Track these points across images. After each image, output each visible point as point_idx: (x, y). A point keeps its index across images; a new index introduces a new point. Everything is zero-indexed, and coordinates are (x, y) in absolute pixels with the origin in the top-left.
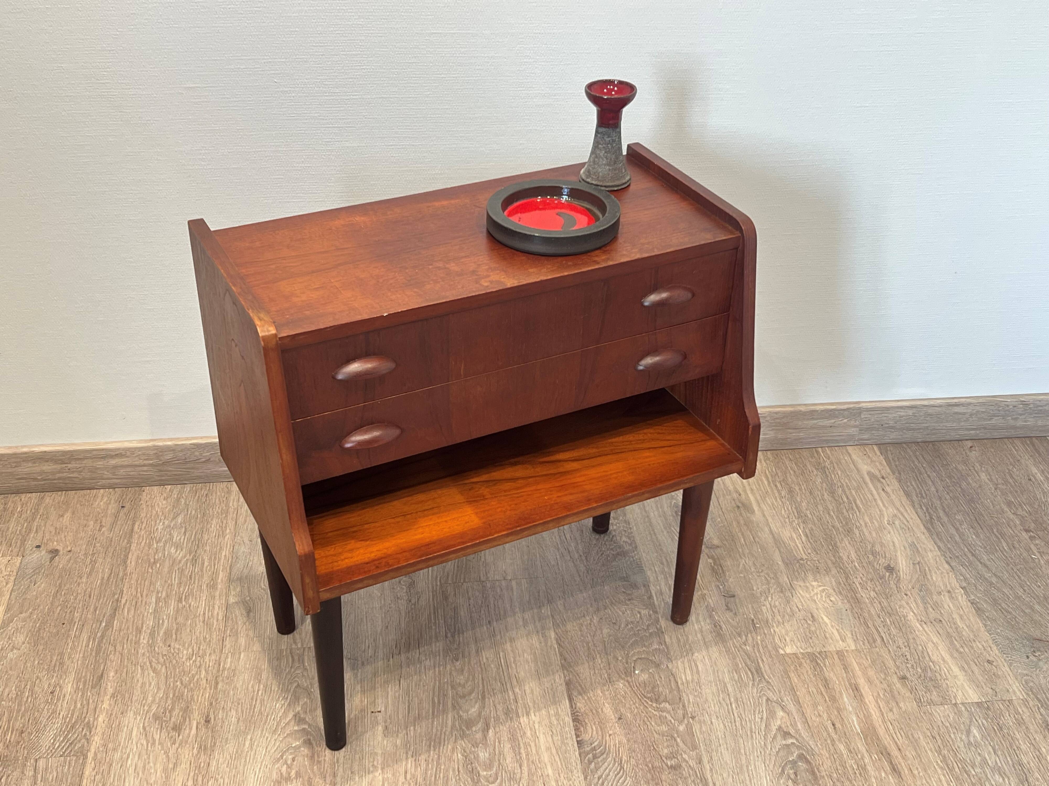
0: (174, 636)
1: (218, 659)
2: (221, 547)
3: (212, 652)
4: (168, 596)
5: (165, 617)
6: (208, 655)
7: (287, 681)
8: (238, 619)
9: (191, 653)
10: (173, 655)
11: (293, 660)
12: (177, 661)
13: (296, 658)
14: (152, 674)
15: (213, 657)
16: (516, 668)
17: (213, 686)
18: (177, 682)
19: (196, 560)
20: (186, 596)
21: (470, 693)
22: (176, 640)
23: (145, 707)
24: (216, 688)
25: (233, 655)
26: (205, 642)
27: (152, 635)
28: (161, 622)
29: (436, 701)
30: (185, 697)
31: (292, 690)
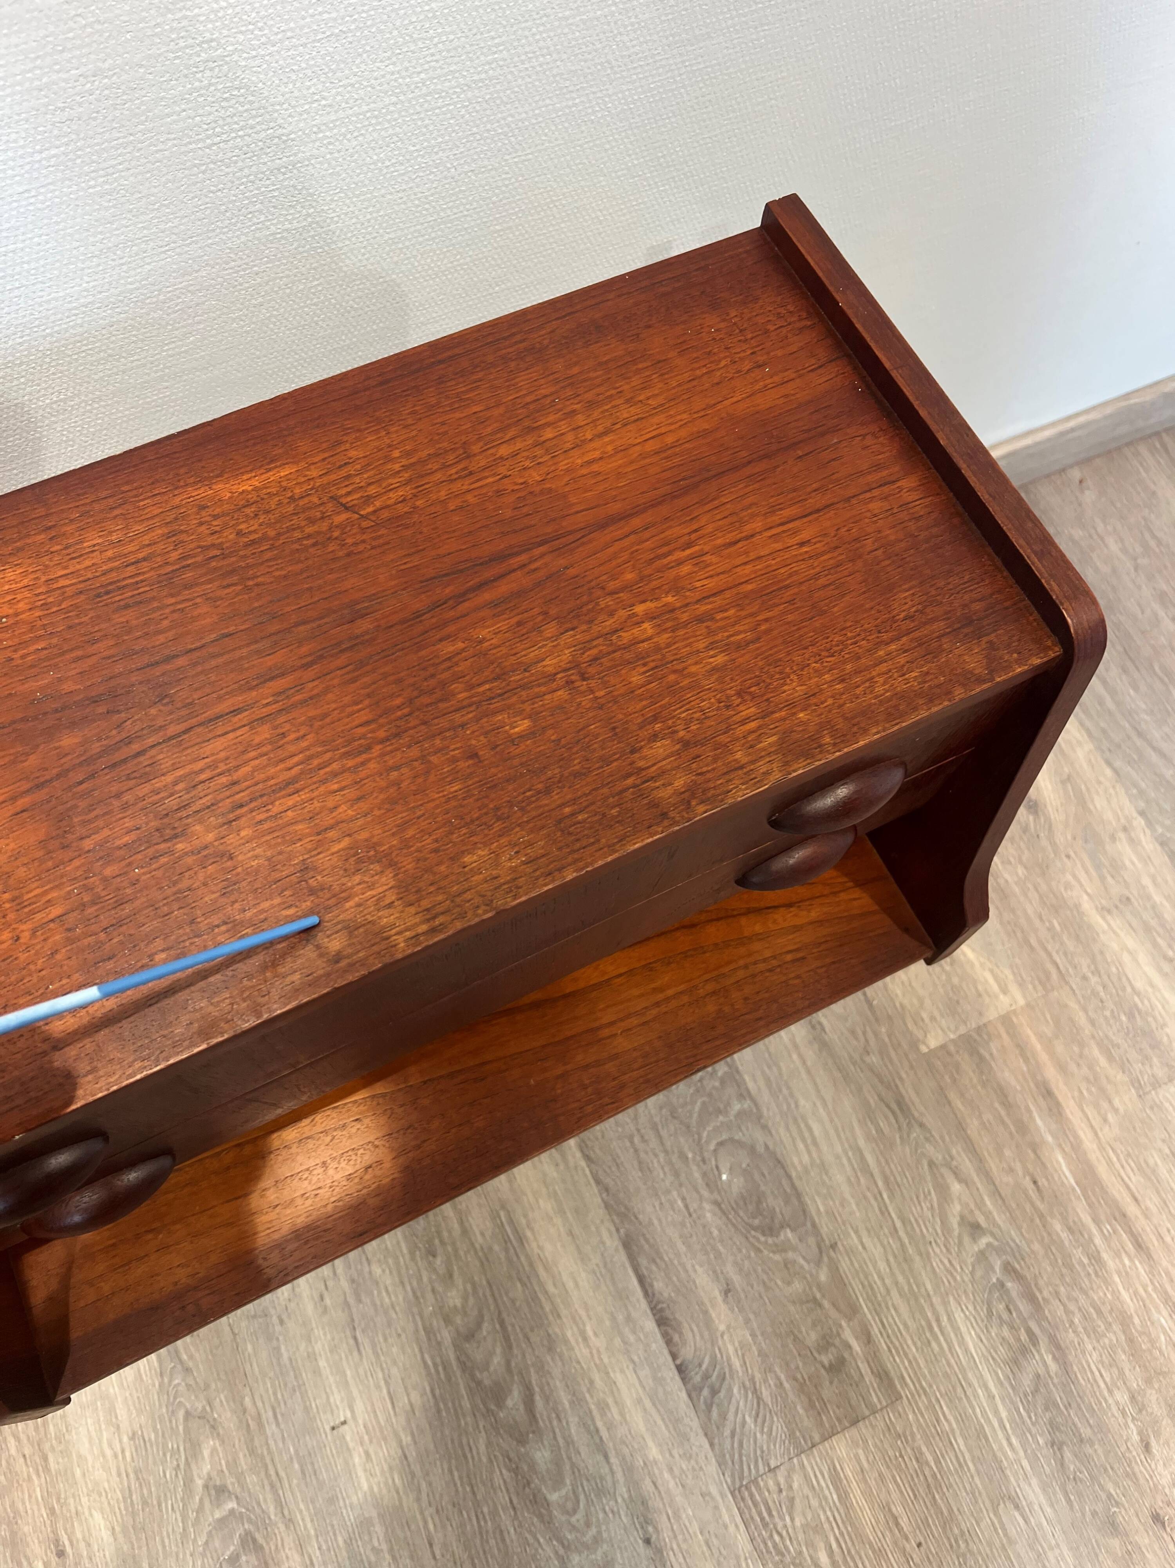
31: (181, 1428)
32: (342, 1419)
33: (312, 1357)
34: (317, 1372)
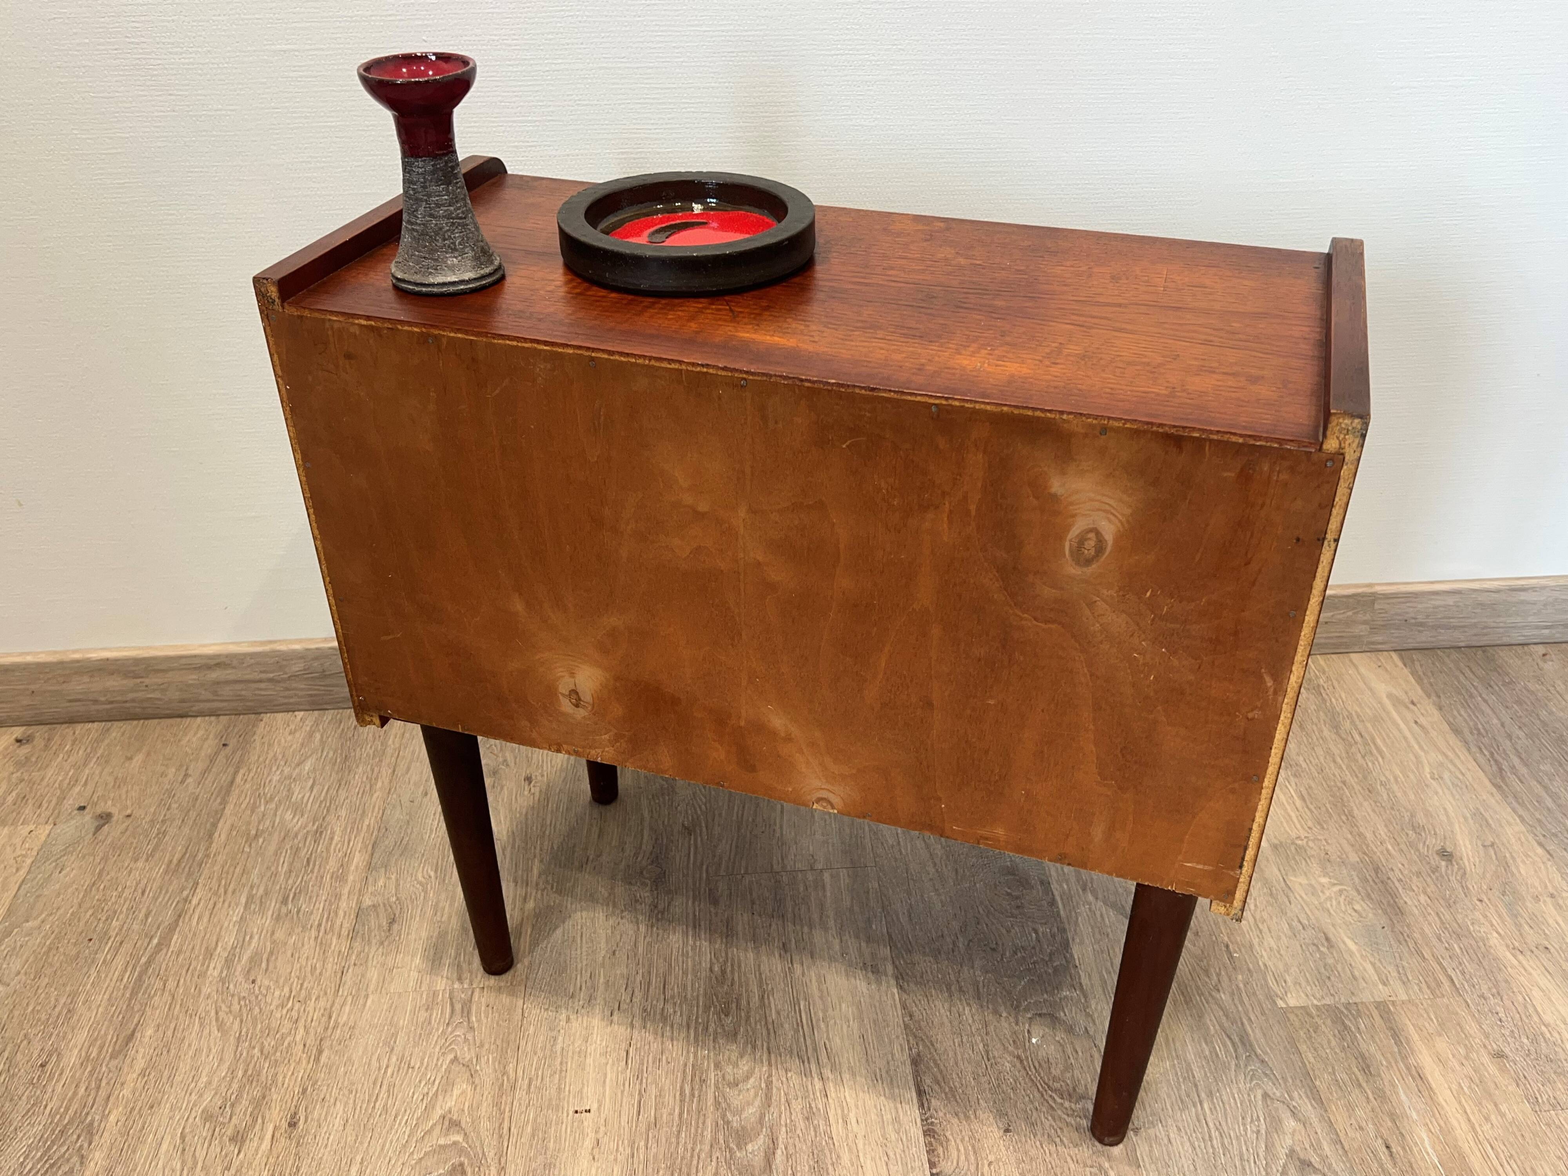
0: (264, 965)
1: (328, 1006)
2: (364, 812)
3: (322, 993)
4: (266, 894)
5: (256, 930)
6: (313, 999)
7: (437, 1049)
8: (373, 934)
9: (287, 995)
10: (257, 997)
11: (453, 1011)
12: (261, 1009)
13: (458, 1007)
14: (216, 1032)
15: (322, 1003)
16: (827, 1031)
17: (313, 1057)
18: (254, 1048)
19: (321, 833)
20: (295, 894)
21: (747, 1078)
22: (267, 970)
23: (193, 1094)
24: (317, 1060)
25: (356, 998)
26: (312, 975)
27: (229, 962)
28: (248, 938)
29: (687, 1092)
30: (263, 1079)
31: (444, 1067)
32: (588, 1108)
33: (582, 1054)
34: (582, 1066)
